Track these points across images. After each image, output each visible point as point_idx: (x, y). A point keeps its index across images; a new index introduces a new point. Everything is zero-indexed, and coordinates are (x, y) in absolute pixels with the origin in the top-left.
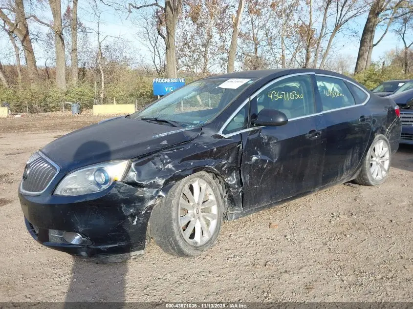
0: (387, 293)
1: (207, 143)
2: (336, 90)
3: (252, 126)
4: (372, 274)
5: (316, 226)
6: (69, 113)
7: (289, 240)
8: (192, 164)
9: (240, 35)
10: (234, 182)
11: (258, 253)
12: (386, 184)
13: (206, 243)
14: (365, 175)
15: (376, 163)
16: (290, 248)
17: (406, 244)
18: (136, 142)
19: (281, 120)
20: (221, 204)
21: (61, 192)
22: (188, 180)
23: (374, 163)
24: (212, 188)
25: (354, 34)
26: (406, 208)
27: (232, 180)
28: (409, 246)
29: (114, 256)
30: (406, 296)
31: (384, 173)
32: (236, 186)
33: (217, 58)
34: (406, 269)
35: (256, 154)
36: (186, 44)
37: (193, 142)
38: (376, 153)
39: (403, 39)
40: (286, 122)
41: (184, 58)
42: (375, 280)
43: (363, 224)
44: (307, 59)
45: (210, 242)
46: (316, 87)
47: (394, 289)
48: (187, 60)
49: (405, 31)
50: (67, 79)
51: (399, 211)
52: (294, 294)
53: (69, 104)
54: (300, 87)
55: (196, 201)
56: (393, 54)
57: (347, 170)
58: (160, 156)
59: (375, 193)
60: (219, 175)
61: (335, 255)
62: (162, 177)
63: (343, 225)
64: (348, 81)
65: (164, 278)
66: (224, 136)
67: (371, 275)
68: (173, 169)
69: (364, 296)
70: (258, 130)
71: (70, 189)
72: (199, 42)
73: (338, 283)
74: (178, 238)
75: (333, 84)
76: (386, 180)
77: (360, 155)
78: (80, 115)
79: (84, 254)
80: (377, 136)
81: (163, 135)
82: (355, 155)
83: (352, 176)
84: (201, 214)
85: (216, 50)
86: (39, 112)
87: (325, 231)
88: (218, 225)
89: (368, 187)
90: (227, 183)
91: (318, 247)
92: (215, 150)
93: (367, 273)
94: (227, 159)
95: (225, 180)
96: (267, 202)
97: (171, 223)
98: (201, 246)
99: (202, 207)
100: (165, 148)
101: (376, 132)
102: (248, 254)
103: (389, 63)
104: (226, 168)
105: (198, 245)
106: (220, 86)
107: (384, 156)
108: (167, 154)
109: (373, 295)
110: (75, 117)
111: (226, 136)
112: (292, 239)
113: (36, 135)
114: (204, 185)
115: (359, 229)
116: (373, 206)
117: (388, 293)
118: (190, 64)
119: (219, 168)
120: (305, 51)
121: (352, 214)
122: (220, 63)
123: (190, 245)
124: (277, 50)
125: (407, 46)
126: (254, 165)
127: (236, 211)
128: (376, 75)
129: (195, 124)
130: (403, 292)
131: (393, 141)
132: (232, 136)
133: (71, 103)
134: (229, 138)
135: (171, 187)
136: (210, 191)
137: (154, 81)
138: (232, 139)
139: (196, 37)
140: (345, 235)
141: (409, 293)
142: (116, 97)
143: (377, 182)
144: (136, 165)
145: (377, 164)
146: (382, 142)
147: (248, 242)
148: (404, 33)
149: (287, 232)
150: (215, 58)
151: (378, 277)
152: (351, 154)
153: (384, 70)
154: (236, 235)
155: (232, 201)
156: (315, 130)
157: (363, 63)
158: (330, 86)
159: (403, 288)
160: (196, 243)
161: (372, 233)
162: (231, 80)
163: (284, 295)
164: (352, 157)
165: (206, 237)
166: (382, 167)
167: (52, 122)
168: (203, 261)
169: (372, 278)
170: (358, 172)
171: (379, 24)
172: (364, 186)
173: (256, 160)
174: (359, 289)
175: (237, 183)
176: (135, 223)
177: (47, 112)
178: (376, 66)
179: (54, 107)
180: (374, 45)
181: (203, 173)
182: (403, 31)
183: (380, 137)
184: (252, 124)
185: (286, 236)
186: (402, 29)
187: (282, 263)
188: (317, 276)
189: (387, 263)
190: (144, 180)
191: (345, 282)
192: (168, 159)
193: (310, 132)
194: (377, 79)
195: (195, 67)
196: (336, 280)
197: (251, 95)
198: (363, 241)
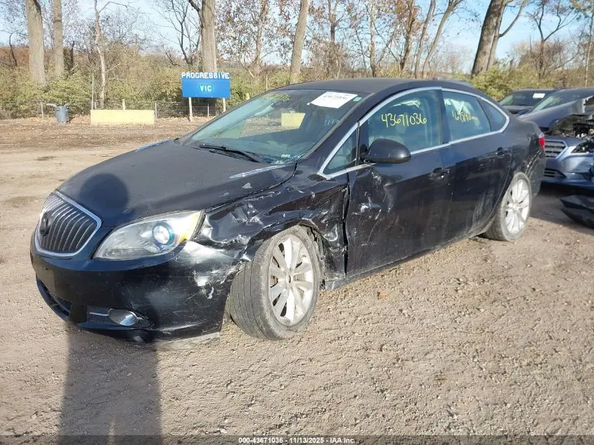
0: (536, 384)
1: (303, 187)
2: (466, 111)
3: (361, 162)
4: (517, 359)
5: (439, 296)
6: (53, 120)
7: (407, 315)
8: (284, 215)
9: (312, 10)
10: (336, 239)
11: (369, 334)
12: (524, 238)
13: (301, 321)
14: (499, 227)
15: (512, 210)
16: (410, 326)
17: (555, 319)
18: (207, 185)
19: (402, 156)
20: (318, 269)
21: (104, 255)
22: (279, 239)
23: (509, 211)
24: (307, 247)
25: (474, 18)
26: (551, 272)
27: (333, 237)
28: (559, 323)
29: (180, 341)
30: (560, 386)
31: (521, 223)
32: (338, 245)
33: (276, 44)
34: (557, 352)
35: (366, 202)
36: (230, 20)
37: (285, 185)
38: (513, 197)
39: (539, 27)
40: (409, 158)
41: (226, 41)
42: (521, 367)
43: (500, 294)
44: (407, 51)
45: (304, 319)
46: (443, 108)
47: (545, 378)
48: (231, 44)
49: (543, 15)
50: (46, 68)
51: (543, 276)
52: (423, 387)
53: (51, 107)
54: (420, 106)
55: (289, 267)
56: (523, 47)
57: (477, 220)
58: (243, 205)
59: (510, 252)
60: (315, 230)
61: (468, 335)
62: (247, 235)
63: (473, 295)
64: (483, 99)
65: (252, 369)
66: (324, 176)
67: (515, 360)
68: (261, 223)
69: (509, 387)
70: (369, 168)
71: (117, 251)
72: (248, 17)
73: (476, 371)
74: (268, 316)
75: (463, 103)
76: (524, 234)
77: (494, 200)
78: (70, 125)
79: (137, 338)
80: (516, 175)
81: (244, 175)
82: (488, 201)
83: (482, 228)
84: (294, 283)
85: (275, 32)
86: (4, 118)
87: (451, 303)
88: (314, 298)
89: (501, 243)
90: (327, 241)
91: (445, 325)
92: (314, 196)
93: (510, 358)
94: (329, 208)
95: (324, 237)
96: (377, 265)
97: (259, 297)
98: (294, 325)
99: (295, 274)
100: (249, 194)
101: (515, 169)
102: (356, 334)
103: (517, 61)
104: (326, 221)
105: (291, 324)
106: (313, 102)
107: (522, 202)
108: (252, 203)
109: (520, 385)
110: (61, 127)
111: (328, 177)
112: (410, 314)
113: (10, 156)
114: (298, 244)
115: (495, 301)
116: (509, 269)
117: (539, 383)
118: (235, 50)
119: (317, 220)
120: (404, 40)
121: (484, 280)
122: (279, 50)
123: (282, 324)
124: (364, 35)
125: (544, 38)
126: (363, 216)
127: (337, 278)
128: (501, 79)
129: (284, 159)
130: (556, 382)
131: (534, 181)
132: (335, 178)
133: (54, 105)
134: (332, 180)
135: (258, 247)
136: (305, 251)
137: (183, 75)
138: (336, 182)
139: (245, 10)
140: (478, 309)
141: (563, 382)
142: (126, 99)
143: (513, 236)
144: (211, 219)
145: (514, 211)
146: (522, 183)
147: (353, 319)
148: (541, 19)
149: (402, 305)
150: (273, 42)
151: (524, 363)
152: (483, 199)
153: (512, 73)
154: (336, 309)
155: (331, 264)
156: (441, 168)
157: (484, 60)
158: (460, 106)
159: (555, 377)
160: (289, 321)
161: (512, 305)
162: (328, 94)
163: (411, 388)
164: (485, 202)
165: (301, 314)
166: (519, 216)
167: (28, 135)
168: (299, 345)
169: (516, 365)
170: (491, 222)
171: (509, 4)
172: (496, 242)
173: (366, 209)
174: (503, 379)
175: (340, 241)
176: (211, 297)
177: (16, 117)
178: (501, 66)
179: (26, 111)
180: (501, 36)
181: (296, 227)
182: (540, 15)
183: (520, 176)
184: (362, 160)
185: (401, 310)
186: (538, 13)
187: (402, 346)
188: (449, 363)
189: (533, 345)
190: (222, 239)
191: (484, 370)
192: (252, 209)
193: (435, 171)
194: (501, 85)
195: (243, 55)
196: (473, 367)
197: (361, 119)
198: (501, 317)
